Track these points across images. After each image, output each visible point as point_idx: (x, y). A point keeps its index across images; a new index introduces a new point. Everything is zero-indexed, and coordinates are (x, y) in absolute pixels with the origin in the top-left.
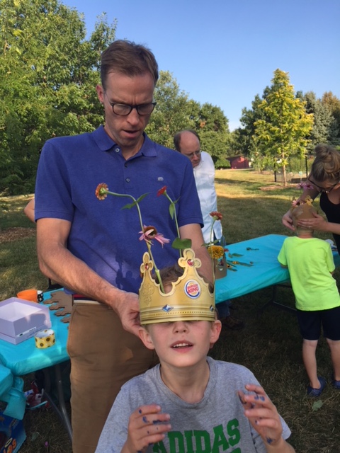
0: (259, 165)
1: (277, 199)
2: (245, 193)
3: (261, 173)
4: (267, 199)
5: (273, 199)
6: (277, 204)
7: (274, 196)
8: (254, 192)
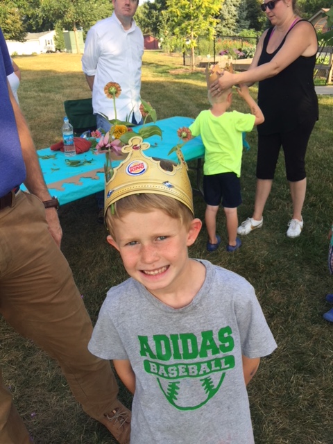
0: (168, 46)
1: (185, 83)
2: (154, 76)
3: (171, 55)
4: (175, 83)
5: (180, 83)
6: (185, 89)
7: (182, 81)
8: (163, 75)
